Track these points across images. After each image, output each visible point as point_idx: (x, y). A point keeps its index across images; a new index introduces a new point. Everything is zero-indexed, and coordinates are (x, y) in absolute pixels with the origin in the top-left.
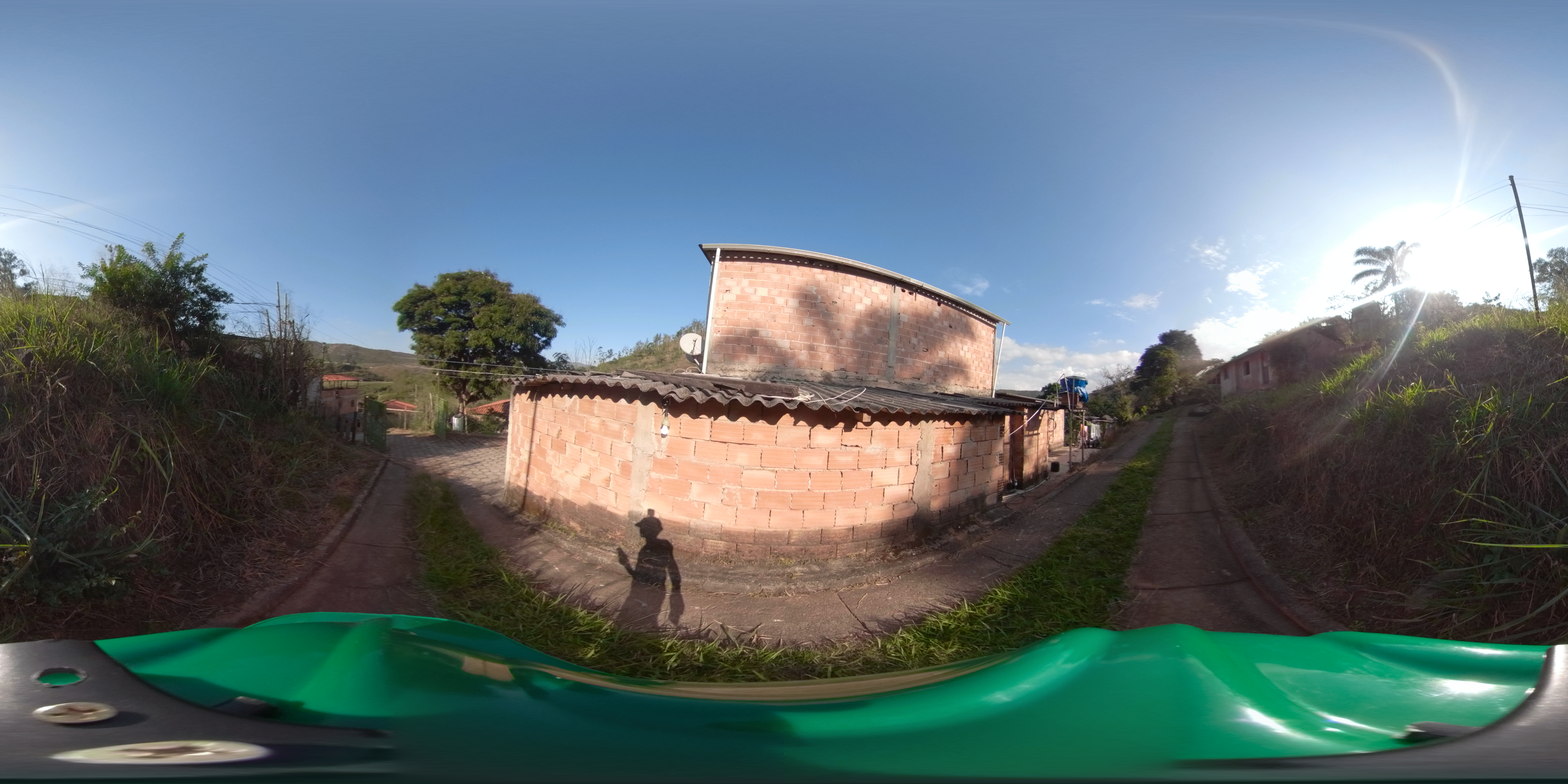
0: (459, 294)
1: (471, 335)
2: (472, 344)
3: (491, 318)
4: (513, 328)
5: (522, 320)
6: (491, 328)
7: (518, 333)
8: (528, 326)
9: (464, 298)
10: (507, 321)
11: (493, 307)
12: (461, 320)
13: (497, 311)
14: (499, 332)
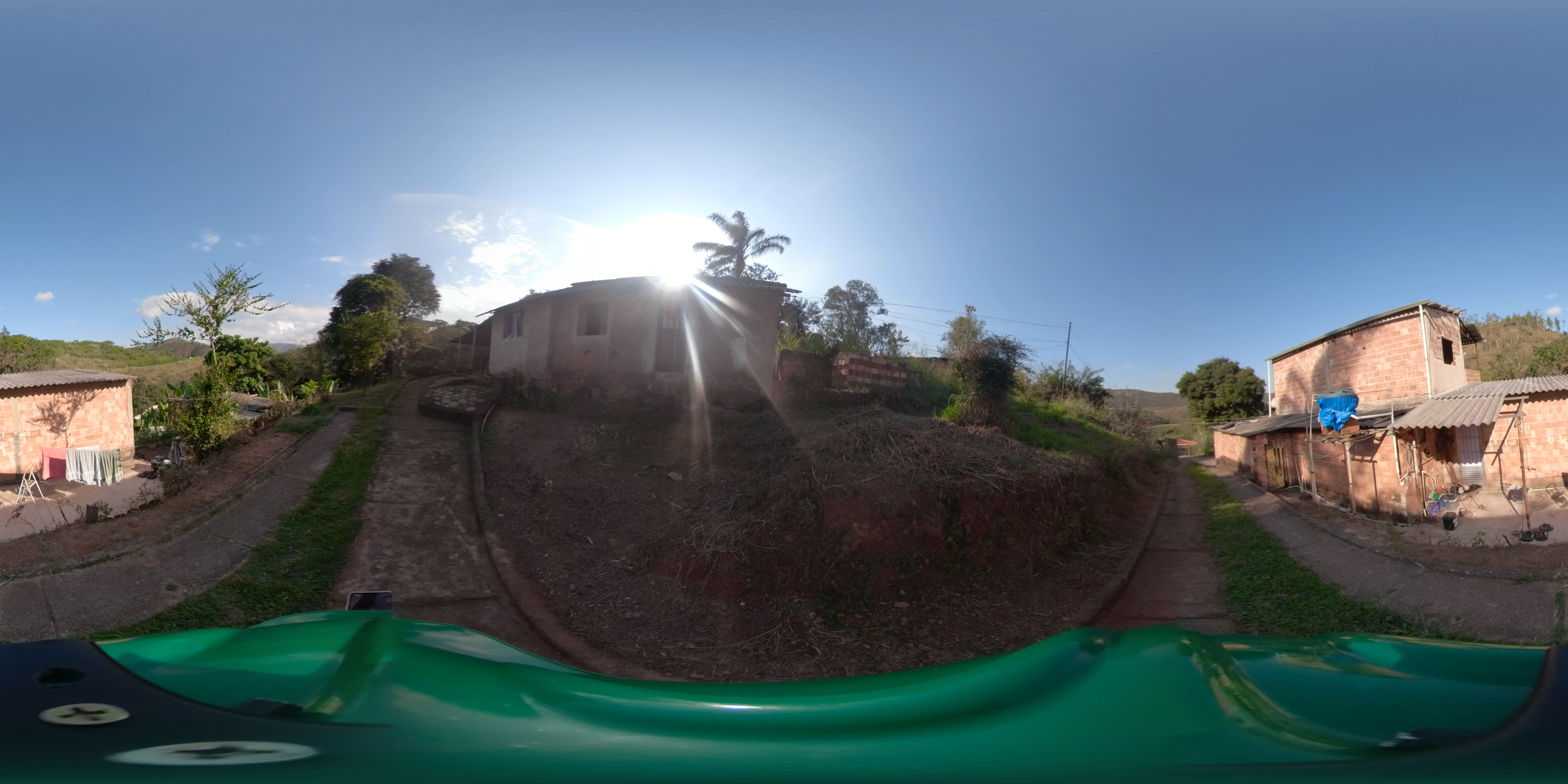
0: (1209, 378)
1: (1216, 400)
2: (1217, 405)
3: (1224, 390)
4: (1235, 394)
5: (1239, 390)
6: (1225, 396)
7: (1238, 397)
8: (1242, 392)
9: (1211, 379)
10: (1232, 392)
11: (1225, 384)
12: (1211, 391)
13: (1226, 386)
14: (1229, 398)
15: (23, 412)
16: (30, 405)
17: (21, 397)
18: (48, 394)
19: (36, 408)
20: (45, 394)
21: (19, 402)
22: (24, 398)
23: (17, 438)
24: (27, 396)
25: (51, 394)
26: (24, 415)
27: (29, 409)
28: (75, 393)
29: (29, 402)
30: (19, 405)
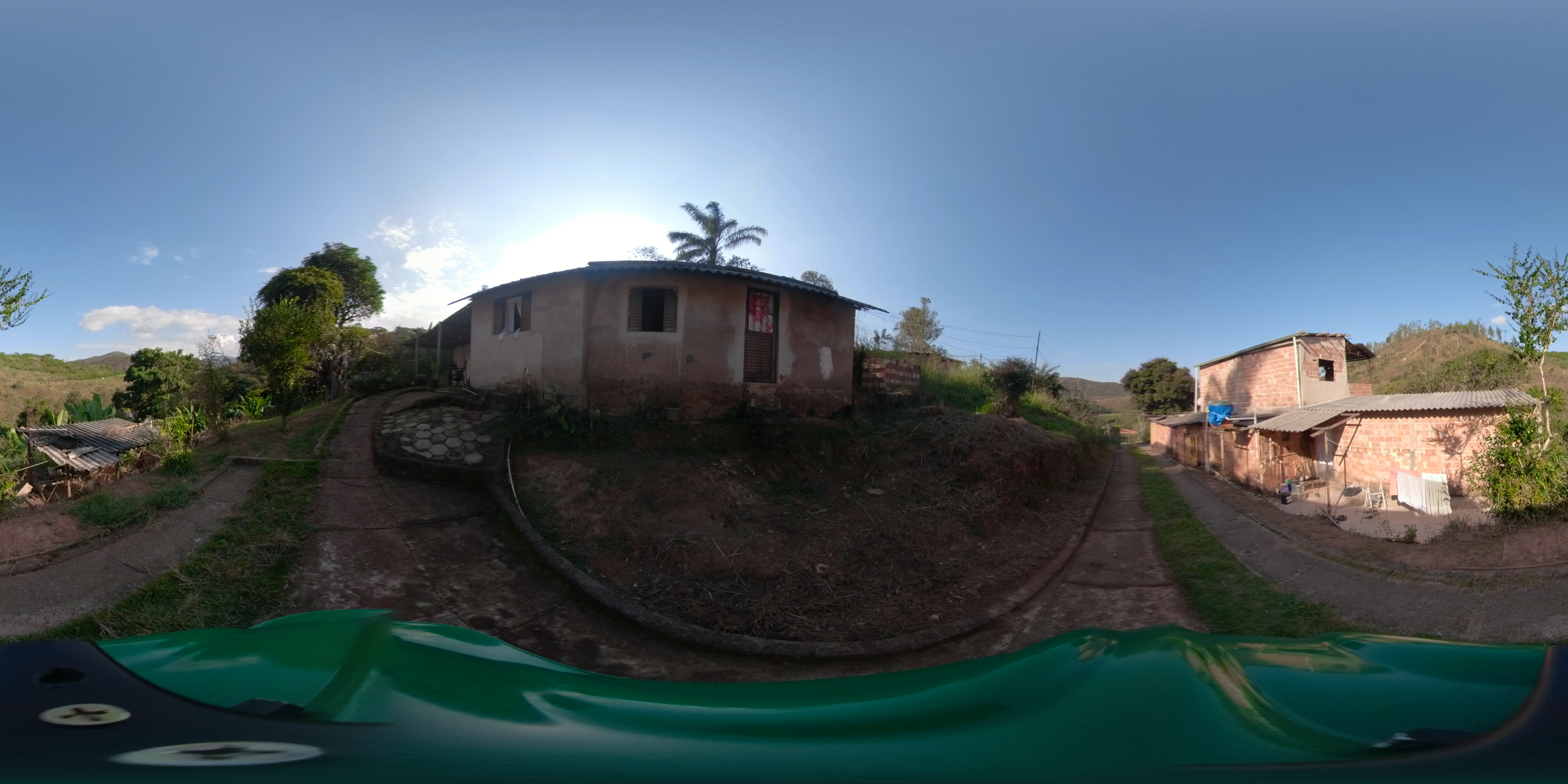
15: (1418, 432)
16: (1427, 426)
17: (1418, 418)
18: (1443, 417)
19: (1431, 429)
20: (1440, 417)
21: (1416, 422)
22: (1420, 419)
23: (1413, 454)
24: (1423, 417)
25: (1446, 417)
26: (1420, 435)
27: (1425, 430)
28: (1472, 418)
29: (1425, 423)
30: (1416, 426)
